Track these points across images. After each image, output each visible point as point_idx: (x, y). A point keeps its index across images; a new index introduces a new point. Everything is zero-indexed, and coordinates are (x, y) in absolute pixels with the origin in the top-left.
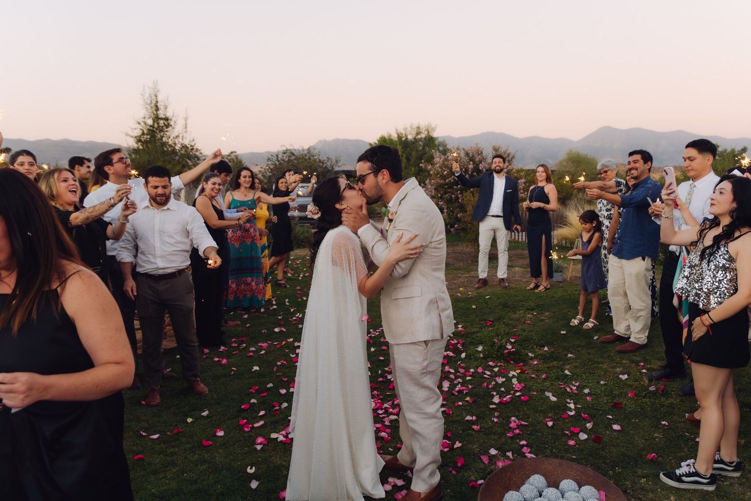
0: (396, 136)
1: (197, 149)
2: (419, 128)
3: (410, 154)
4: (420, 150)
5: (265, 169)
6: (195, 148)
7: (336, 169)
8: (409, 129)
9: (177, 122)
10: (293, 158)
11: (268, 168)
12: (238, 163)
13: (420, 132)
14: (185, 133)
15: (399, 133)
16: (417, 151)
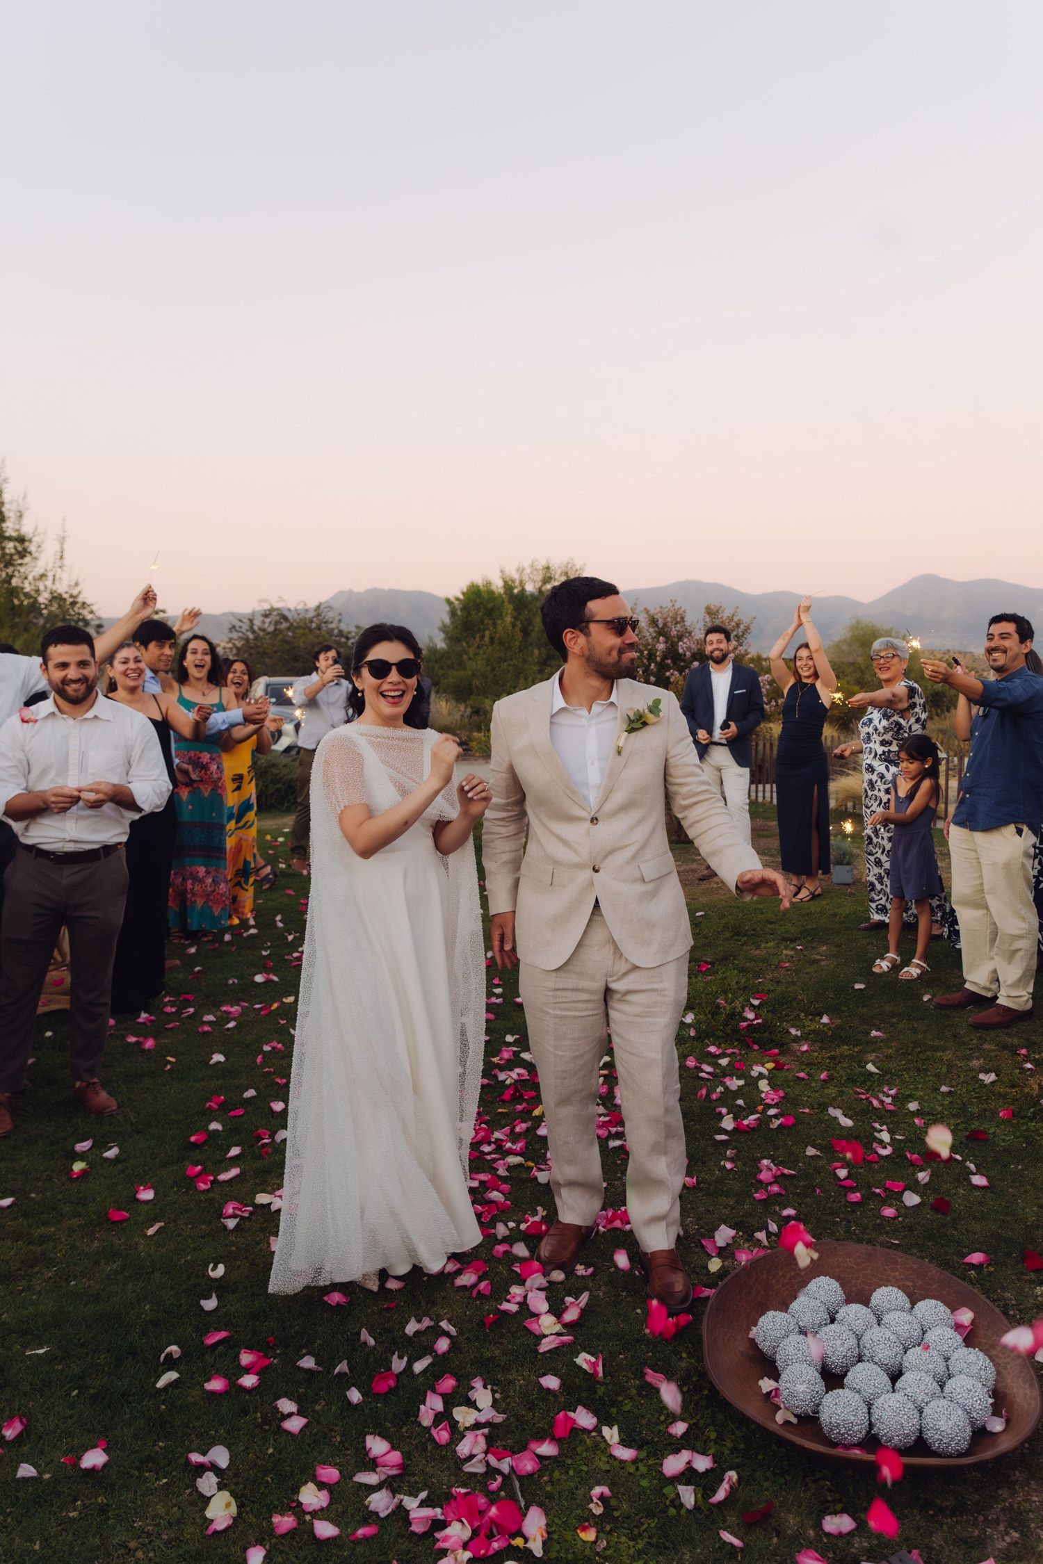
0: (500, 583)
1: (84, 603)
2: (548, 568)
3: (530, 623)
6: (80, 600)
8: (528, 571)
9: (44, 546)
10: (284, 625)
11: (230, 645)
13: (550, 578)
14: (59, 570)
15: (508, 579)
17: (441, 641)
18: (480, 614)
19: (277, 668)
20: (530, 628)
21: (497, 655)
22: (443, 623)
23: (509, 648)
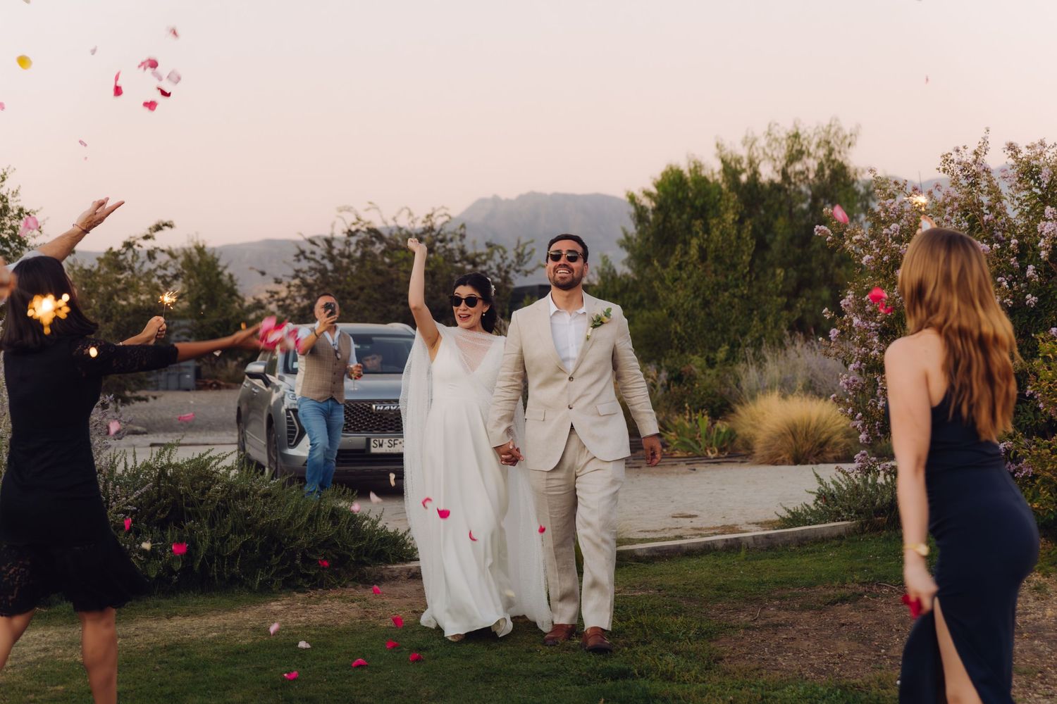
0: (717, 166)
1: (21, 210)
2: (796, 136)
3: (768, 228)
4: (804, 213)
5: (289, 287)
7: (519, 281)
8: (762, 142)
10: (378, 248)
11: (297, 281)
12: (205, 268)
13: (801, 153)
15: (729, 157)
16: (791, 215)
17: (623, 263)
18: (685, 216)
19: (366, 314)
20: (769, 237)
21: (711, 279)
22: (626, 234)
23: (734, 266)
